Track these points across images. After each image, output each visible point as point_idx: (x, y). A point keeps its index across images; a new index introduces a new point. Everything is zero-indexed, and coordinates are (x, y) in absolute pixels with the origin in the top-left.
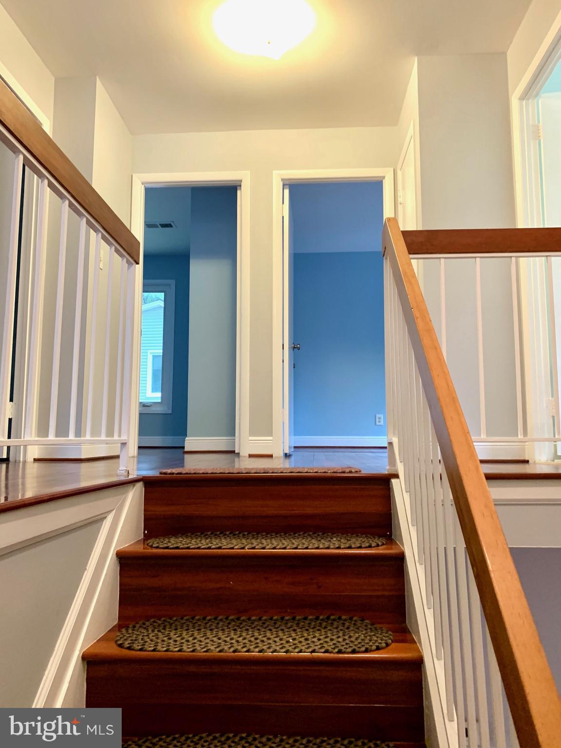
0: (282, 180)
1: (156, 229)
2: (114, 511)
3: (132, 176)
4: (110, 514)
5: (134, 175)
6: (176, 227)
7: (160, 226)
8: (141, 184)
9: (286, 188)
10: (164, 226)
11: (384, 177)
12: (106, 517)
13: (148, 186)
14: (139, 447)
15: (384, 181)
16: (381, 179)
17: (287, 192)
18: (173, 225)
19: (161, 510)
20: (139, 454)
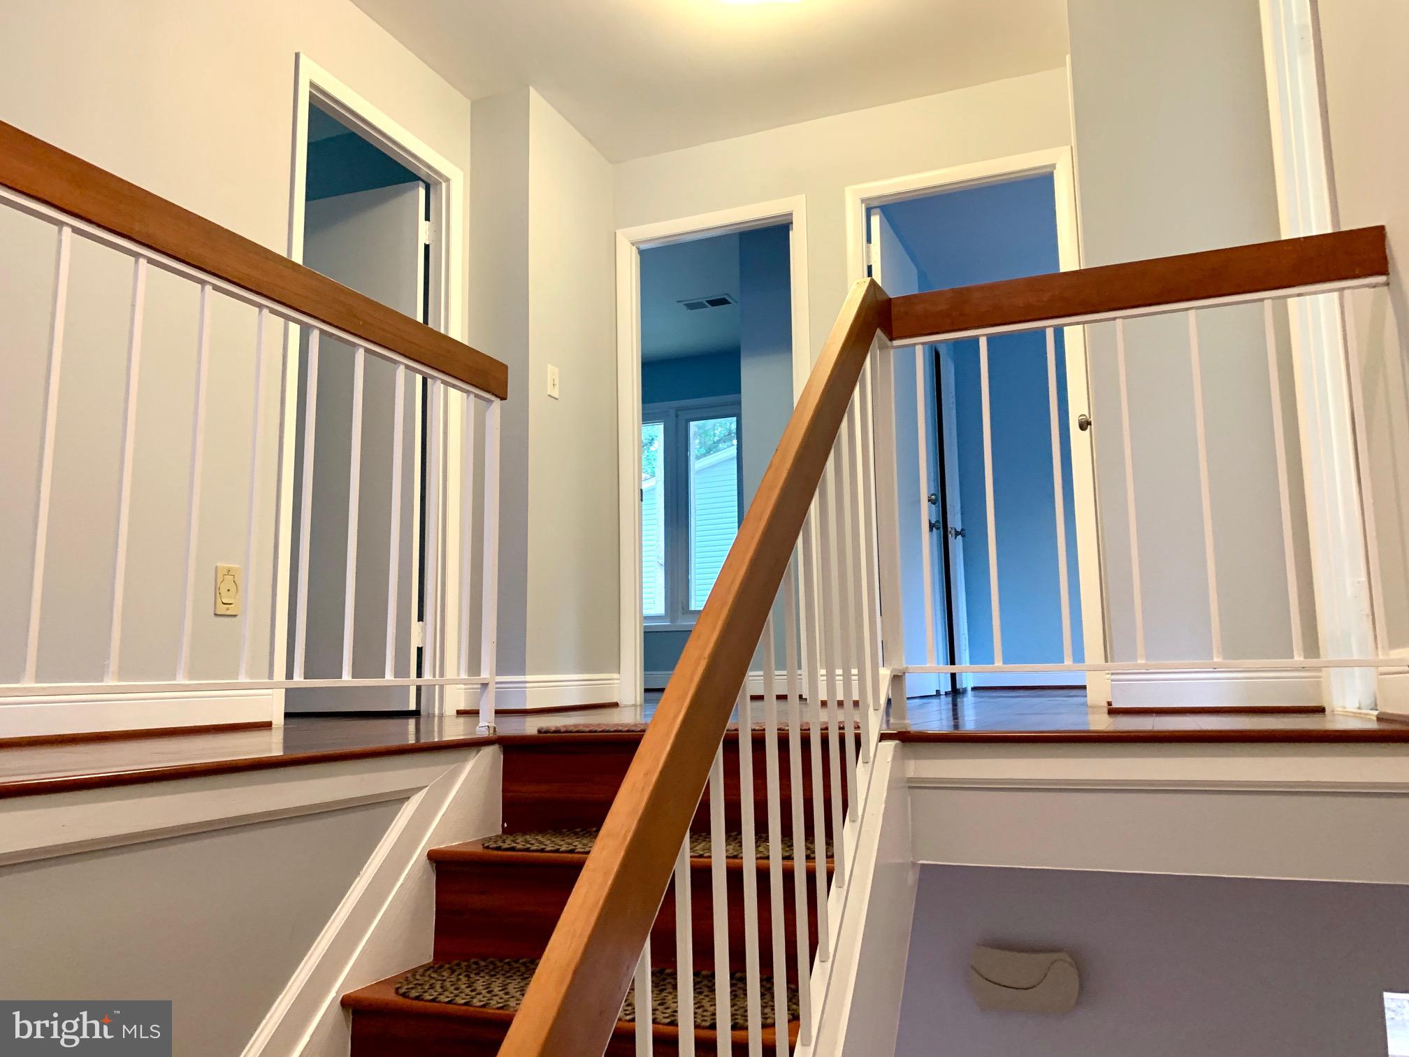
0: (863, 201)
1: (727, 305)
2: (425, 790)
3: (615, 233)
4: (417, 792)
5: (617, 231)
6: (737, 302)
7: (708, 305)
8: (630, 245)
9: (875, 214)
10: (715, 303)
11: (1054, 166)
12: (409, 798)
13: (643, 247)
14: (646, 690)
15: (1055, 171)
16: (1049, 170)
17: (876, 220)
18: (729, 300)
19: (529, 790)
20: (646, 701)
